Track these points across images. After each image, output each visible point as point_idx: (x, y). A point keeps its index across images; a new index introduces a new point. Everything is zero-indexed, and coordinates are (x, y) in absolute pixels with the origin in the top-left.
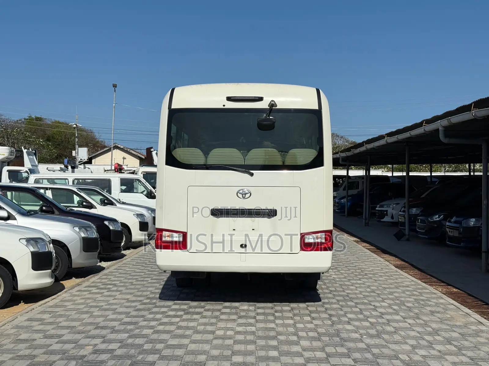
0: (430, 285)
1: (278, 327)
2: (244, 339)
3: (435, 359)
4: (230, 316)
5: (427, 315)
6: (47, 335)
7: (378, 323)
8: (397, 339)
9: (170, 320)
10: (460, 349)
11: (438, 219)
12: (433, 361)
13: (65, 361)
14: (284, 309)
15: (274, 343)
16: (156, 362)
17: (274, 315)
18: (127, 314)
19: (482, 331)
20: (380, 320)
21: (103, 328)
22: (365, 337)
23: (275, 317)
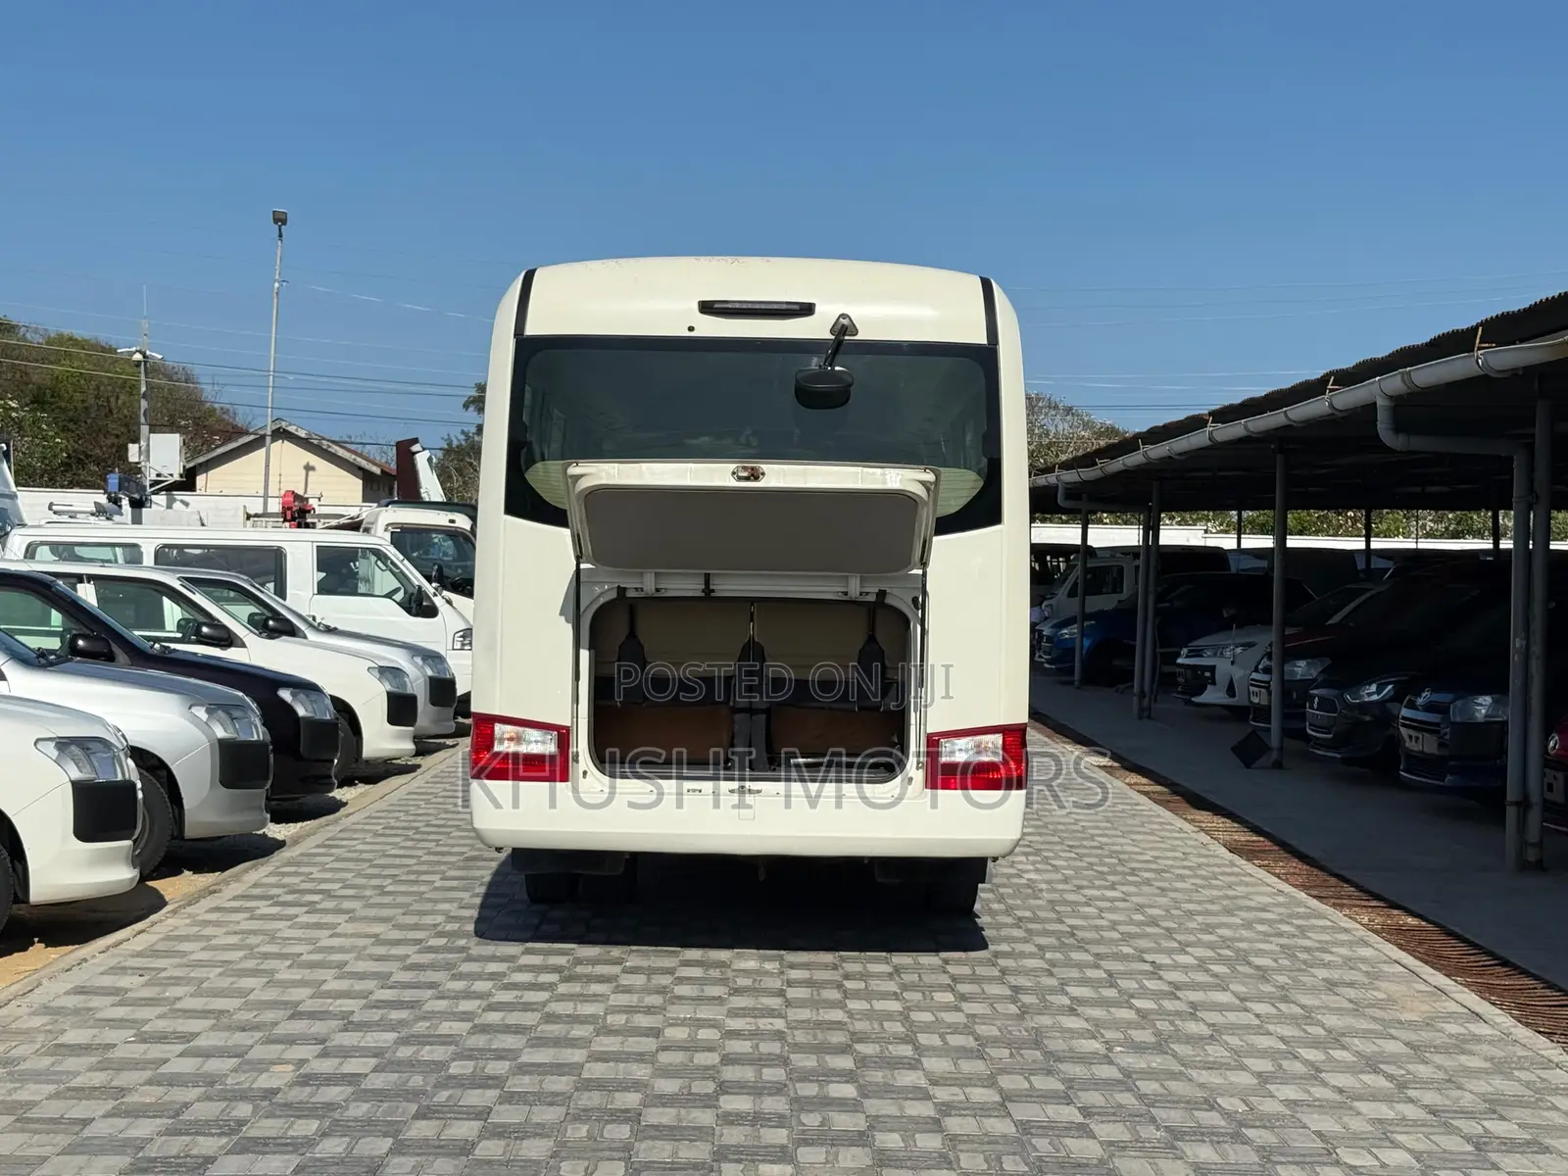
0: (1334, 905)
1: (856, 1019)
2: (751, 1050)
3: (1324, 1110)
4: (704, 987)
5: (1313, 990)
6: (146, 1032)
7: (1162, 1012)
8: (1217, 1057)
9: (521, 997)
10: (1402, 1086)
11: (1375, 697)
12: (1316, 1116)
13: (219, 1103)
14: (871, 970)
15: (845, 1062)
16: (491, 1109)
17: (840, 986)
18: (384, 979)
19: (1478, 1039)
20: (1168, 1005)
21: (313, 1016)
22: (1119, 1049)
23: (845, 992)
